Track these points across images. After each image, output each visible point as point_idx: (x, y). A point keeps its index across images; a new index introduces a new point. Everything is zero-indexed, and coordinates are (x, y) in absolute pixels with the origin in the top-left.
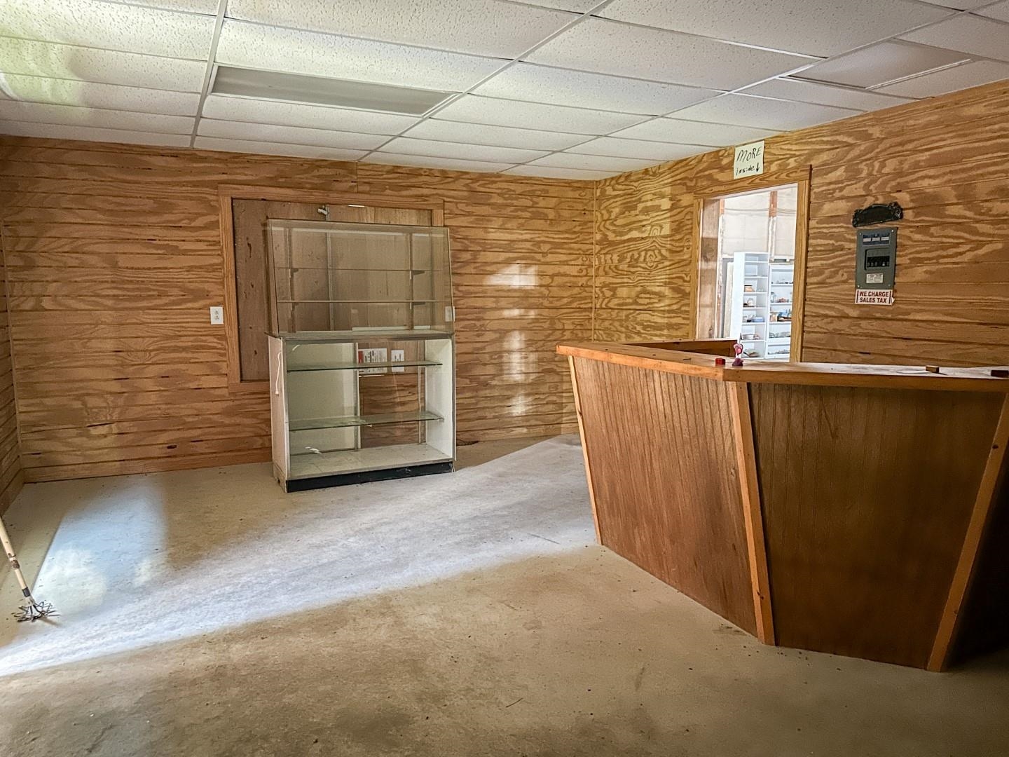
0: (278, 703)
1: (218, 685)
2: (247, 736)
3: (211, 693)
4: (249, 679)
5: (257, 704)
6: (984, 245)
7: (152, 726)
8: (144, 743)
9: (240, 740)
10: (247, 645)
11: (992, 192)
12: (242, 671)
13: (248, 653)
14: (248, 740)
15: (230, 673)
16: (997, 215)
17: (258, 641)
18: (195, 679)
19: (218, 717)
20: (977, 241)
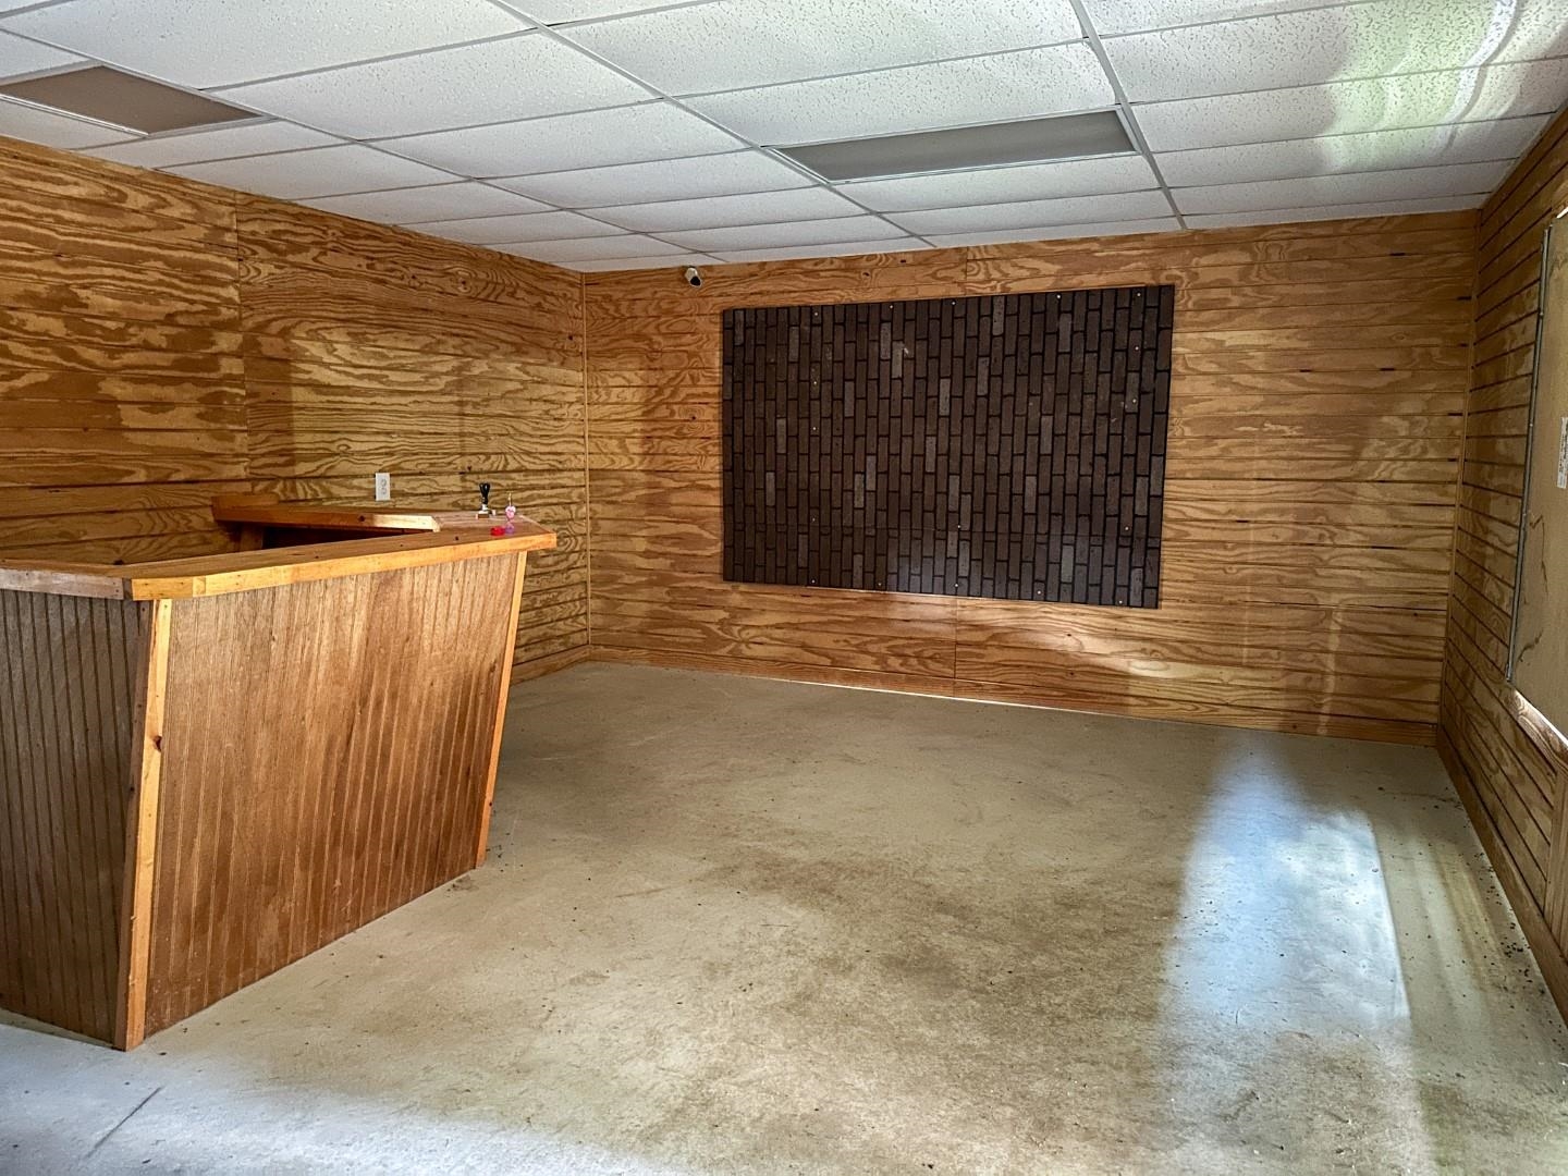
0: (998, 1042)
1: (1055, 1109)
2: (1058, 1023)
3: (1073, 1102)
4: (1008, 1095)
5: (1022, 1054)
6: (23, 374)
7: (1168, 1090)
8: (1183, 1072)
9: (1068, 1021)
10: (967, 1167)
11: (19, 298)
12: (1008, 1115)
13: (977, 1147)
14: (1059, 1018)
15: (1027, 1123)
16: (36, 333)
17: (944, 1164)
18: (1086, 1139)
19: (1079, 1060)
20: (10, 366)
